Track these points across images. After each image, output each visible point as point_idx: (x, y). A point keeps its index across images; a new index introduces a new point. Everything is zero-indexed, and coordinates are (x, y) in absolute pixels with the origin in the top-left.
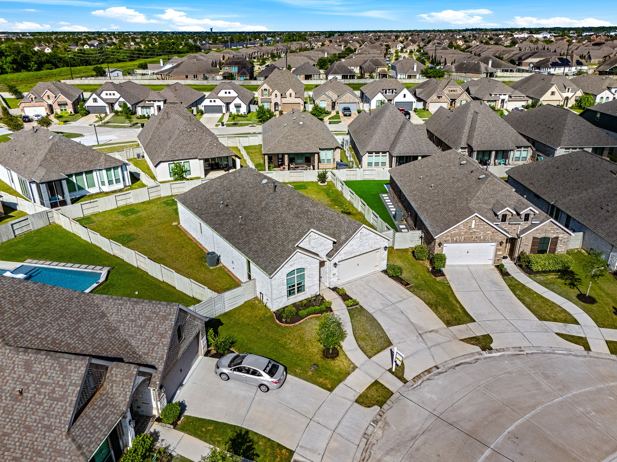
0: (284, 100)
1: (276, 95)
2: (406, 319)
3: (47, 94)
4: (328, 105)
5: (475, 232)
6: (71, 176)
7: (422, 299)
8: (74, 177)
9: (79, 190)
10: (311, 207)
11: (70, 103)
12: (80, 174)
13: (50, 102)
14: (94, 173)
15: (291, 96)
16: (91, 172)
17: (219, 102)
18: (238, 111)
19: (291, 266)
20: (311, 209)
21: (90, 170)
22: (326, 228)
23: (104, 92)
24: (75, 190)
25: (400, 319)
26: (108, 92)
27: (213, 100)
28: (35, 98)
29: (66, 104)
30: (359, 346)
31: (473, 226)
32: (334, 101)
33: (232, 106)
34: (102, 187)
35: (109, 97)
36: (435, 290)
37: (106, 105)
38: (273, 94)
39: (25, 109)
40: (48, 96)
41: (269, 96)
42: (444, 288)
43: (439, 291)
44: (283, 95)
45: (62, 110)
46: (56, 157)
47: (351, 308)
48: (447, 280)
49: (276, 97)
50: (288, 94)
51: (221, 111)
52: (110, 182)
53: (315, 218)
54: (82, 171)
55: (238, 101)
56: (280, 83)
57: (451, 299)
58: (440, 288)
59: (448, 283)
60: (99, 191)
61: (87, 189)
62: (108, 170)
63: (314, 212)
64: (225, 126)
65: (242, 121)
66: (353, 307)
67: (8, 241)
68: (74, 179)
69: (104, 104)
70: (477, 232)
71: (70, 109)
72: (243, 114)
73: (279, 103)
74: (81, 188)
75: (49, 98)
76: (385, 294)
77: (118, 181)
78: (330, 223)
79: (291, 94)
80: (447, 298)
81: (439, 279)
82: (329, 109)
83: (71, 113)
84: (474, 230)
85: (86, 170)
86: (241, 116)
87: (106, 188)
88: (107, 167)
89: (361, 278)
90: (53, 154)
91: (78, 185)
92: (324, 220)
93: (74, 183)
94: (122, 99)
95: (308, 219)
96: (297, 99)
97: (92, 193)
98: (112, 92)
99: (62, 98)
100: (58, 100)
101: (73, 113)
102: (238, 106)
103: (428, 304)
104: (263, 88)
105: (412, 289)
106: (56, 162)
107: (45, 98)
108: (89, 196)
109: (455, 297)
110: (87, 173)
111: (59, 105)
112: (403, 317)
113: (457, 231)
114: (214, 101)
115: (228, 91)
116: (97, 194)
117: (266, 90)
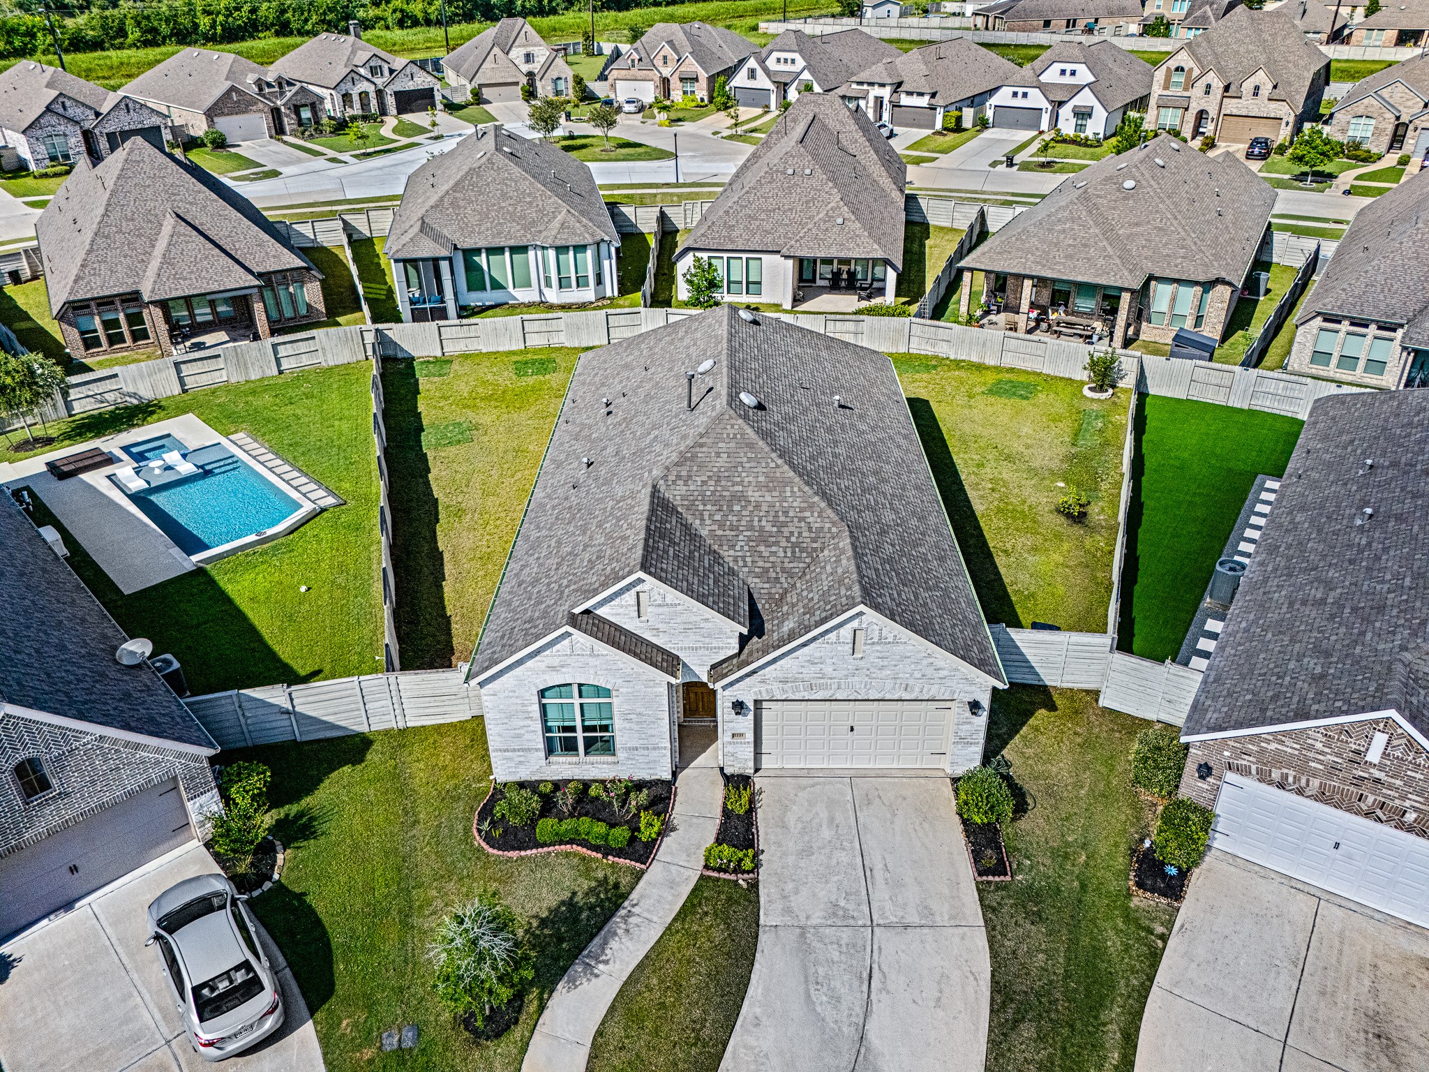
0: (1231, 106)
1: (1209, 86)
2: (859, 1010)
3: (662, 53)
4: (1377, 132)
5: (1377, 781)
6: (478, 251)
7: (994, 955)
8: (484, 255)
9: (492, 288)
10: (759, 486)
11: (703, 76)
12: (499, 250)
13: (666, 72)
14: (531, 253)
15: (1256, 94)
16: (523, 249)
17: (1036, 99)
18: (1080, 128)
19: (552, 668)
20: (753, 495)
21: (521, 244)
22: (766, 571)
23: (775, 55)
24: (484, 289)
25: (836, 1000)
26: (783, 55)
27: (1020, 91)
28: (640, 60)
29: (696, 79)
30: (600, 1033)
31: (1374, 756)
32: (1404, 119)
33: (1066, 112)
34: (546, 291)
35: (782, 67)
36: (1085, 941)
37: (772, 87)
38: (1201, 85)
39: (619, 84)
40: (665, 57)
41: (1186, 89)
42: (1127, 948)
43: (1098, 951)
44: (1233, 88)
45: (685, 93)
46: (462, 203)
47: (715, 874)
48: (1170, 924)
49: (1207, 93)
50: (1248, 86)
51: (1035, 125)
52: (563, 283)
53: (750, 528)
54: (502, 244)
55: (1086, 99)
56: (1237, 52)
57: (1114, 1014)
58: (1113, 943)
59: (1164, 938)
60: (537, 299)
61: (510, 288)
62: (561, 249)
63: (758, 506)
64: (1016, 168)
65: (1075, 157)
66: (722, 875)
67: (262, 379)
68: (482, 260)
69: (769, 85)
70: (1390, 787)
71: (701, 92)
72: (1091, 137)
73: (1213, 113)
74: (497, 285)
75: (665, 63)
76: (879, 875)
77: (581, 282)
78: (794, 558)
79: (1257, 88)
80: (1102, 997)
81: (1142, 901)
82: (1377, 146)
83: (702, 100)
84: (1377, 774)
85: (512, 243)
86: (1085, 143)
87: (552, 296)
88: (558, 243)
89: (855, 776)
90: (458, 195)
91: (491, 278)
92: (776, 543)
93: (482, 269)
94: (806, 76)
95: (721, 526)
96: (1273, 105)
97: (521, 301)
98: (789, 56)
99: (692, 66)
100: (682, 69)
101: (706, 101)
102: (1083, 114)
103: (997, 987)
104: (1173, 64)
105: (993, 898)
106: (457, 215)
107: (659, 62)
108: (513, 306)
109: (1136, 1016)
110: (515, 250)
111: (681, 80)
112: (853, 999)
113: (1290, 748)
114: (1025, 95)
115: (1069, 67)
116: (530, 305)
117: (1180, 69)
